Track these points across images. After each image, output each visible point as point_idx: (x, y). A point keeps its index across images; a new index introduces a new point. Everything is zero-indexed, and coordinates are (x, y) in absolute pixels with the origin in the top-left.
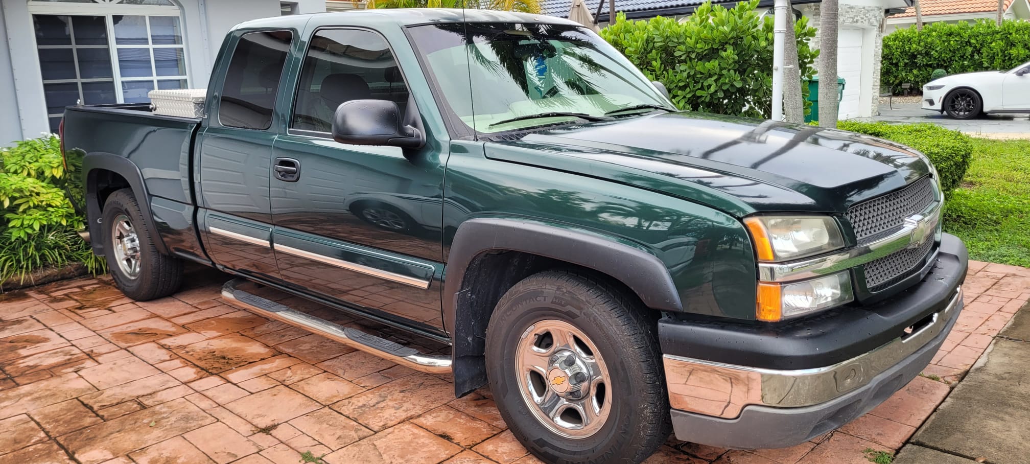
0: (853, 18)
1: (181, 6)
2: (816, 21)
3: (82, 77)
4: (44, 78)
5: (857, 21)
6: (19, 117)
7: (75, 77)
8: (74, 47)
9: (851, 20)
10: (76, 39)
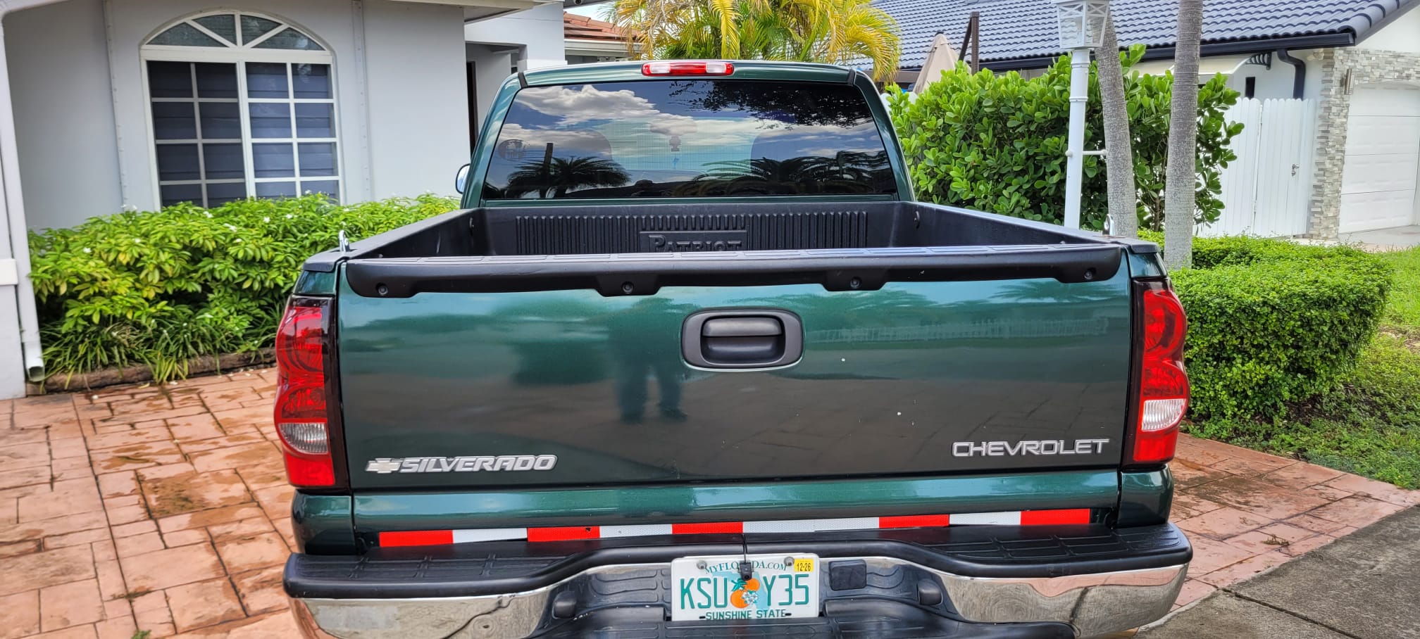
0: (1401, 72)
1: (332, 51)
2: (1326, 75)
3: (204, 137)
4: (157, 136)
5: (1408, 77)
6: (121, 183)
7: (195, 137)
8: (196, 100)
9: (1397, 74)
10: (199, 90)
